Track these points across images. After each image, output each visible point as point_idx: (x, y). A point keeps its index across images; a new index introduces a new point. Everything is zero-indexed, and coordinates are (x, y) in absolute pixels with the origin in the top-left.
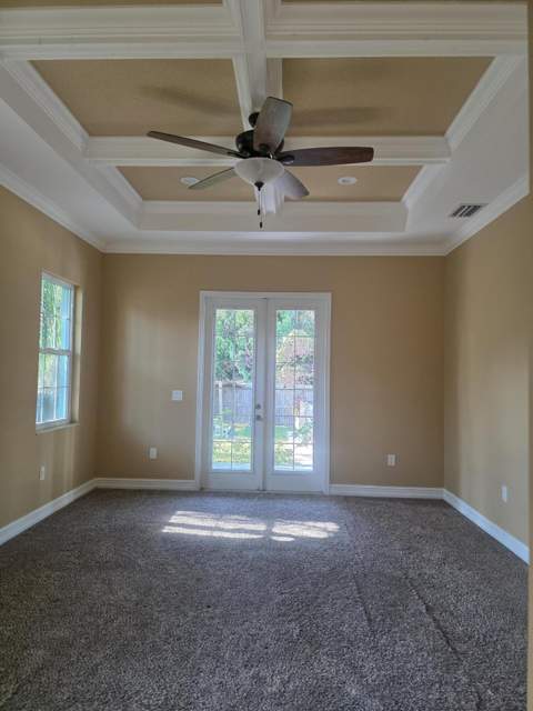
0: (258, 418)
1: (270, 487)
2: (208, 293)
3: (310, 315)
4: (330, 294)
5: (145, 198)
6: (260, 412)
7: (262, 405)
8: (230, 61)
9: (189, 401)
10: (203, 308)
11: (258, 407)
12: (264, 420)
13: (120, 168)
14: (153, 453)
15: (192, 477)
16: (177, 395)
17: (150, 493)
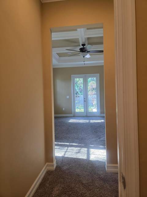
0: (85, 101)
1: (88, 115)
2: (73, 75)
3: (95, 79)
4: (99, 74)
5: (60, 57)
6: (85, 100)
7: (85, 98)
8: (78, 39)
9: (70, 98)
10: (72, 78)
11: (84, 99)
12: (86, 101)
13: (57, 53)
14: (64, 109)
15: (72, 114)
16: (68, 97)
17: (64, 117)
